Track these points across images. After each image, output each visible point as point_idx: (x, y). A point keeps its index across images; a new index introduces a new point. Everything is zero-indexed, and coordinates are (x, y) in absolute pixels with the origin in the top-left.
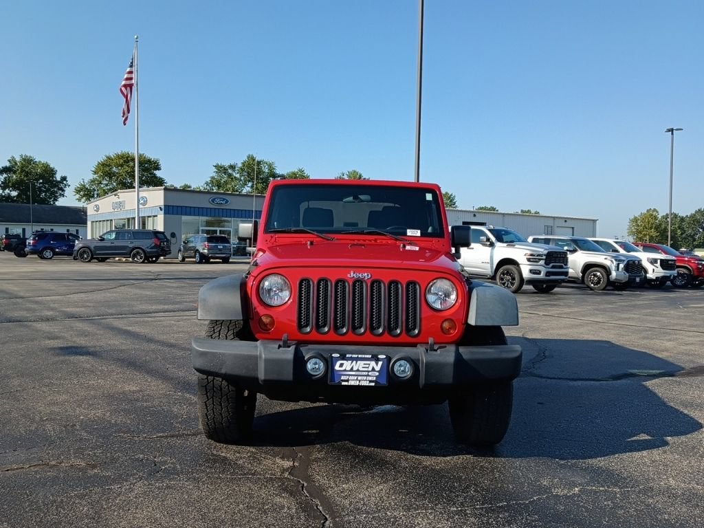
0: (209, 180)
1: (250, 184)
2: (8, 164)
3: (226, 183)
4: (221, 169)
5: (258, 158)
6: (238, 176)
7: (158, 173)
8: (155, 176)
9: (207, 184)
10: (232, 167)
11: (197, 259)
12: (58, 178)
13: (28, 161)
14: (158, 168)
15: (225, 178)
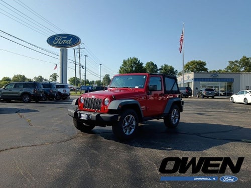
0: (226, 67)
1: (244, 68)
2: (161, 68)
3: (233, 68)
4: (231, 63)
5: (247, 57)
6: (238, 65)
7: (205, 66)
8: (204, 68)
9: (225, 69)
10: (236, 61)
11: (202, 97)
12: (175, 70)
13: (166, 66)
14: (205, 64)
15: (233, 66)
